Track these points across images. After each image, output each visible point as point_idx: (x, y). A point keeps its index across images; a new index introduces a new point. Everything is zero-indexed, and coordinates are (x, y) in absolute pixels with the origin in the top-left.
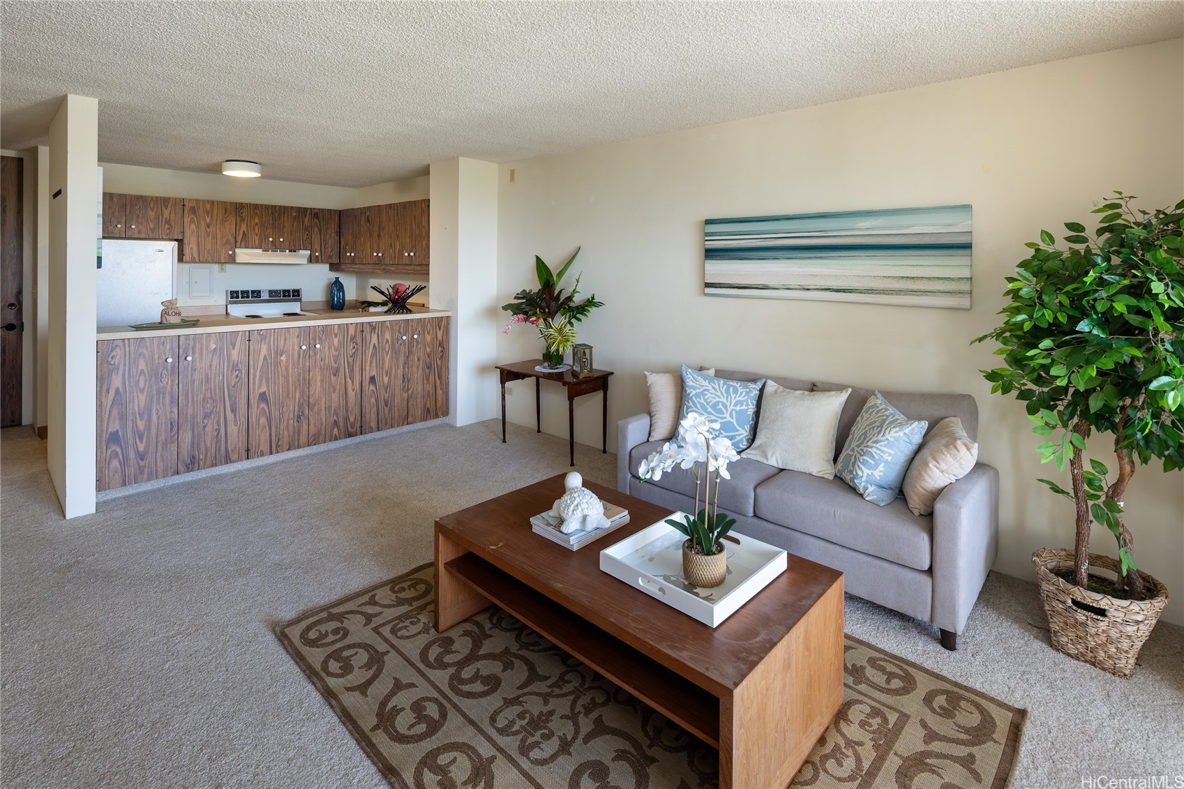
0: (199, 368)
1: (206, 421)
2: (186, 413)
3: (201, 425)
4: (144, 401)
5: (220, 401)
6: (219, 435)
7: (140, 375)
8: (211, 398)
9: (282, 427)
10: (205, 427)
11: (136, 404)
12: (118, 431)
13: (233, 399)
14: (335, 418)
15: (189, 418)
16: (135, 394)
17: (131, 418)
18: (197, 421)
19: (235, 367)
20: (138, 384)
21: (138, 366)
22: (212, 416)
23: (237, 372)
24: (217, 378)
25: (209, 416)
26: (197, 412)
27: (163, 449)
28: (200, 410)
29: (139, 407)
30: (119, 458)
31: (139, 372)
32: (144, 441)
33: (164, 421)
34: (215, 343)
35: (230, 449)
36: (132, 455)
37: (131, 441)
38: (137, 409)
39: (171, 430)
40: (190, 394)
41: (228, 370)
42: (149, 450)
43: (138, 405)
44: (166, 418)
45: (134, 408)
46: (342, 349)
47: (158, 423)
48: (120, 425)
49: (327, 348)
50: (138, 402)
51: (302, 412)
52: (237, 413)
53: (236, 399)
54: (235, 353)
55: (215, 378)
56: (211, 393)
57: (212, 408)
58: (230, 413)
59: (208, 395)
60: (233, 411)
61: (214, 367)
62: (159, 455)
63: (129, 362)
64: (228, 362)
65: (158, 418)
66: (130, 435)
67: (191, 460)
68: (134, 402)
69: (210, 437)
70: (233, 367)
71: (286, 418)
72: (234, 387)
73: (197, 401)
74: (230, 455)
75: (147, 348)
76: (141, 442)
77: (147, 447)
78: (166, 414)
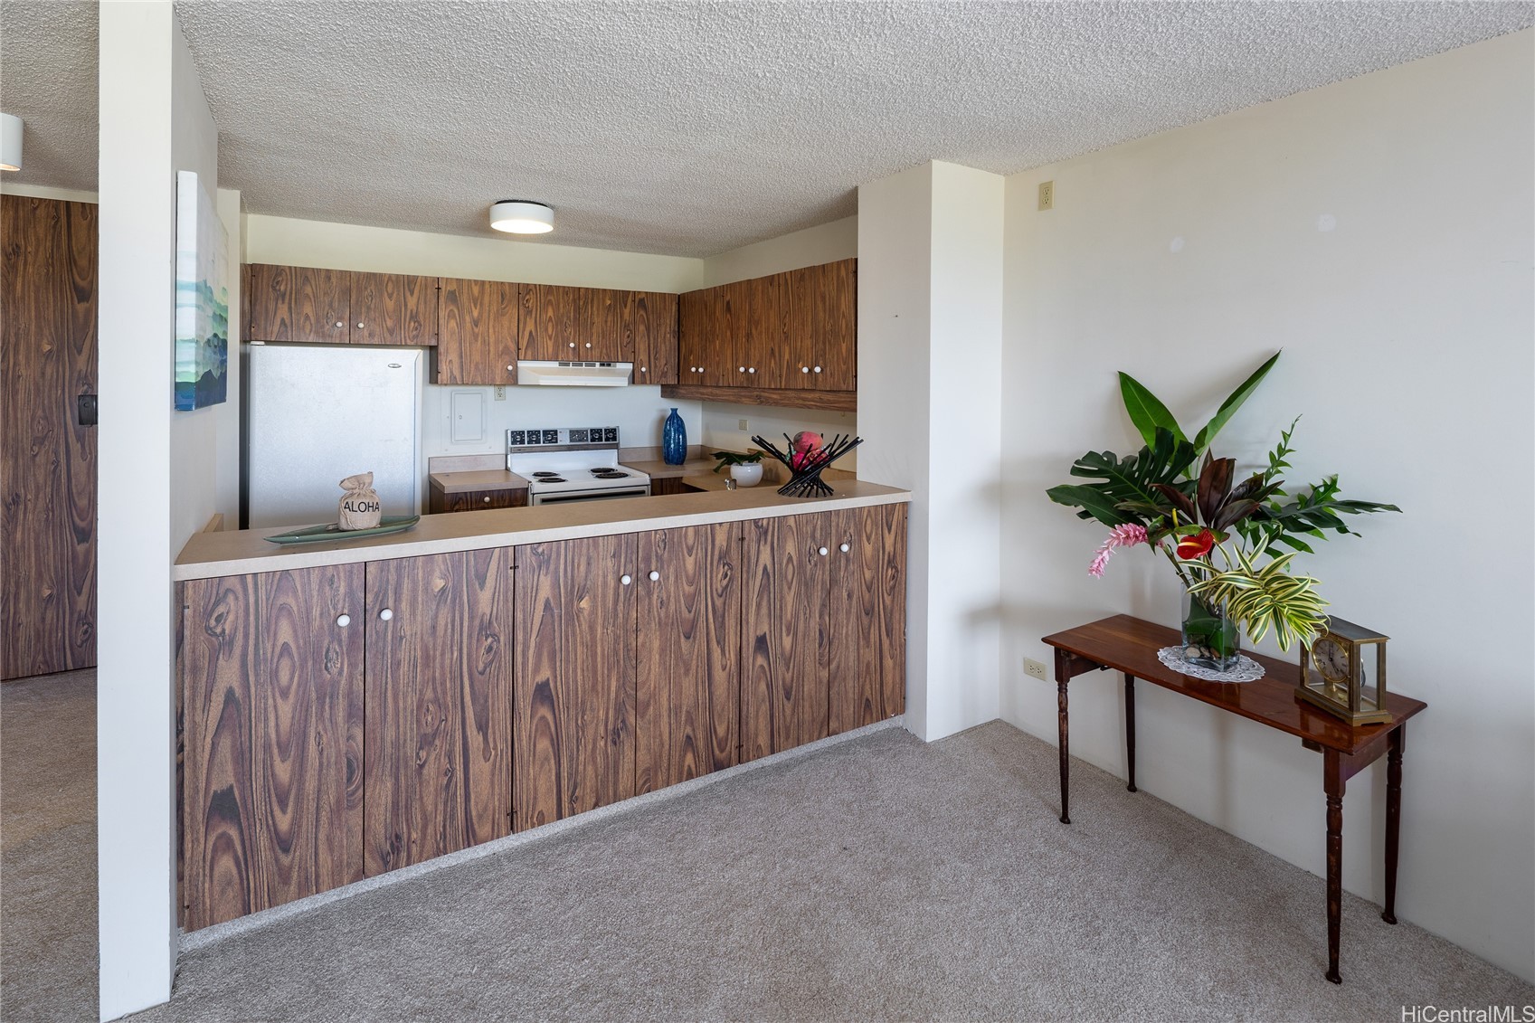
0: (408, 633)
1: (423, 754)
2: (382, 739)
3: (413, 764)
4: (290, 716)
5: (455, 705)
6: (453, 784)
7: (281, 655)
8: (436, 701)
9: (582, 758)
10: (422, 767)
11: (272, 723)
12: (231, 787)
13: (482, 701)
14: (689, 730)
15: (389, 750)
16: (270, 701)
17: (261, 756)
18: (405, 753)
19: (486, 629)
20: (277, 676)
21: (275, 634)
22: (437, 742)
23: (490, 640)
24: (448, 656)
25: (431, 743)
26: (405, 733)
27: (331, 824)
28: (412, 730)
29: (277, 731)
30: (235, 852)
31: (278, 650)
32: (290, 809)
33: (333, 760)
34: (444, 577)
35: (474, 813)
36: (263, 841)
37: (260, 810)
38: (273, 736)
39: (349, 780)
40: (389, 694)
41: (470, 636)
42: (300, 827)
43: (277, 725)
44: (339, 751)
45: (267, 734)
46: (703, 581)
47: (321, 764)
48: (236, 774)
49: (672, 579)
50: (277, 718)
51: (623, 721)
52: (490, 731)
53: (486, 701)
54: (485, 597)
55: (443, 654)
56: (434, 689)
57: (437, 723)
58: (475, 732)
59: (429, 694)
60: (482, 727)
61: (440, 631)
62: (322, 836)
63: (257, 628)
64: (471, 618)
65: (321, 753)
66: (258, 794)
67: (392, 844)
68: (266, 720)
69: (432, 789)
70: (481, 629)
71: (590, 737)
72: (482, 673)
73: (405, 709)
74: (476, 826)
75: (295, 592)
76: (284, 812)
77: (296, 822)
78: (337, 741)
